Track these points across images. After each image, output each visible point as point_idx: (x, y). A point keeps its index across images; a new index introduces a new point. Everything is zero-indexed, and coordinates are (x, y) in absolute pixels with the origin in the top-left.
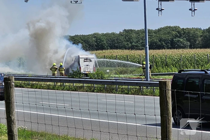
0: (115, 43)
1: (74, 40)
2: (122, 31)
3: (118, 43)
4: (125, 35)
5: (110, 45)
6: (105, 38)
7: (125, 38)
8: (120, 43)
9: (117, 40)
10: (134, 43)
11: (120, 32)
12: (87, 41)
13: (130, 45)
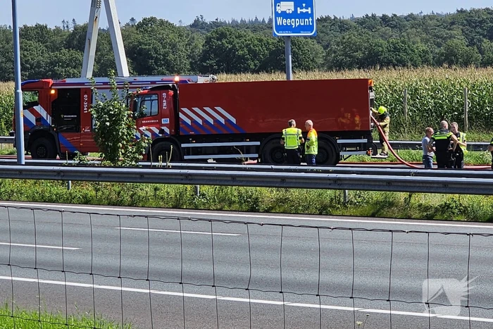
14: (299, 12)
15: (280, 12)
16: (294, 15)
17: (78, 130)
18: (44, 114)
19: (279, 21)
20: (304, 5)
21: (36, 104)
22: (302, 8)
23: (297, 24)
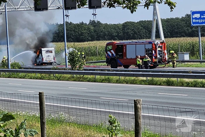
0: (175, 29)
1: (134, 27)
2: (184, 16)
3: (178, 28)
4: (186, 20)
5: (170, 30)
6: (165, 24)
7: (186, 24)
8: (180, 28)
9: (177, 25)
10: (195, 28)
11: (182, 17)
12: (147, 27)
13: (190, 30)
14: (202, 17)
15: (194, 18)
16: (200, 18)
17: (123, 58)
18: (113, 53)
19: (194, 21)
20: (204, 15)
21: (111, 50)
22: (203, 16)
23: (201, 21)
